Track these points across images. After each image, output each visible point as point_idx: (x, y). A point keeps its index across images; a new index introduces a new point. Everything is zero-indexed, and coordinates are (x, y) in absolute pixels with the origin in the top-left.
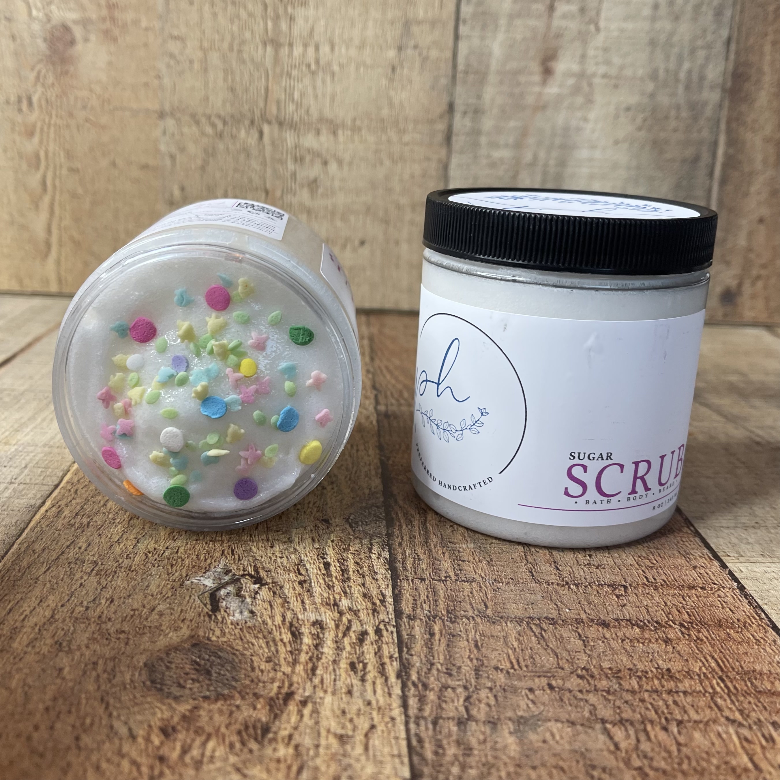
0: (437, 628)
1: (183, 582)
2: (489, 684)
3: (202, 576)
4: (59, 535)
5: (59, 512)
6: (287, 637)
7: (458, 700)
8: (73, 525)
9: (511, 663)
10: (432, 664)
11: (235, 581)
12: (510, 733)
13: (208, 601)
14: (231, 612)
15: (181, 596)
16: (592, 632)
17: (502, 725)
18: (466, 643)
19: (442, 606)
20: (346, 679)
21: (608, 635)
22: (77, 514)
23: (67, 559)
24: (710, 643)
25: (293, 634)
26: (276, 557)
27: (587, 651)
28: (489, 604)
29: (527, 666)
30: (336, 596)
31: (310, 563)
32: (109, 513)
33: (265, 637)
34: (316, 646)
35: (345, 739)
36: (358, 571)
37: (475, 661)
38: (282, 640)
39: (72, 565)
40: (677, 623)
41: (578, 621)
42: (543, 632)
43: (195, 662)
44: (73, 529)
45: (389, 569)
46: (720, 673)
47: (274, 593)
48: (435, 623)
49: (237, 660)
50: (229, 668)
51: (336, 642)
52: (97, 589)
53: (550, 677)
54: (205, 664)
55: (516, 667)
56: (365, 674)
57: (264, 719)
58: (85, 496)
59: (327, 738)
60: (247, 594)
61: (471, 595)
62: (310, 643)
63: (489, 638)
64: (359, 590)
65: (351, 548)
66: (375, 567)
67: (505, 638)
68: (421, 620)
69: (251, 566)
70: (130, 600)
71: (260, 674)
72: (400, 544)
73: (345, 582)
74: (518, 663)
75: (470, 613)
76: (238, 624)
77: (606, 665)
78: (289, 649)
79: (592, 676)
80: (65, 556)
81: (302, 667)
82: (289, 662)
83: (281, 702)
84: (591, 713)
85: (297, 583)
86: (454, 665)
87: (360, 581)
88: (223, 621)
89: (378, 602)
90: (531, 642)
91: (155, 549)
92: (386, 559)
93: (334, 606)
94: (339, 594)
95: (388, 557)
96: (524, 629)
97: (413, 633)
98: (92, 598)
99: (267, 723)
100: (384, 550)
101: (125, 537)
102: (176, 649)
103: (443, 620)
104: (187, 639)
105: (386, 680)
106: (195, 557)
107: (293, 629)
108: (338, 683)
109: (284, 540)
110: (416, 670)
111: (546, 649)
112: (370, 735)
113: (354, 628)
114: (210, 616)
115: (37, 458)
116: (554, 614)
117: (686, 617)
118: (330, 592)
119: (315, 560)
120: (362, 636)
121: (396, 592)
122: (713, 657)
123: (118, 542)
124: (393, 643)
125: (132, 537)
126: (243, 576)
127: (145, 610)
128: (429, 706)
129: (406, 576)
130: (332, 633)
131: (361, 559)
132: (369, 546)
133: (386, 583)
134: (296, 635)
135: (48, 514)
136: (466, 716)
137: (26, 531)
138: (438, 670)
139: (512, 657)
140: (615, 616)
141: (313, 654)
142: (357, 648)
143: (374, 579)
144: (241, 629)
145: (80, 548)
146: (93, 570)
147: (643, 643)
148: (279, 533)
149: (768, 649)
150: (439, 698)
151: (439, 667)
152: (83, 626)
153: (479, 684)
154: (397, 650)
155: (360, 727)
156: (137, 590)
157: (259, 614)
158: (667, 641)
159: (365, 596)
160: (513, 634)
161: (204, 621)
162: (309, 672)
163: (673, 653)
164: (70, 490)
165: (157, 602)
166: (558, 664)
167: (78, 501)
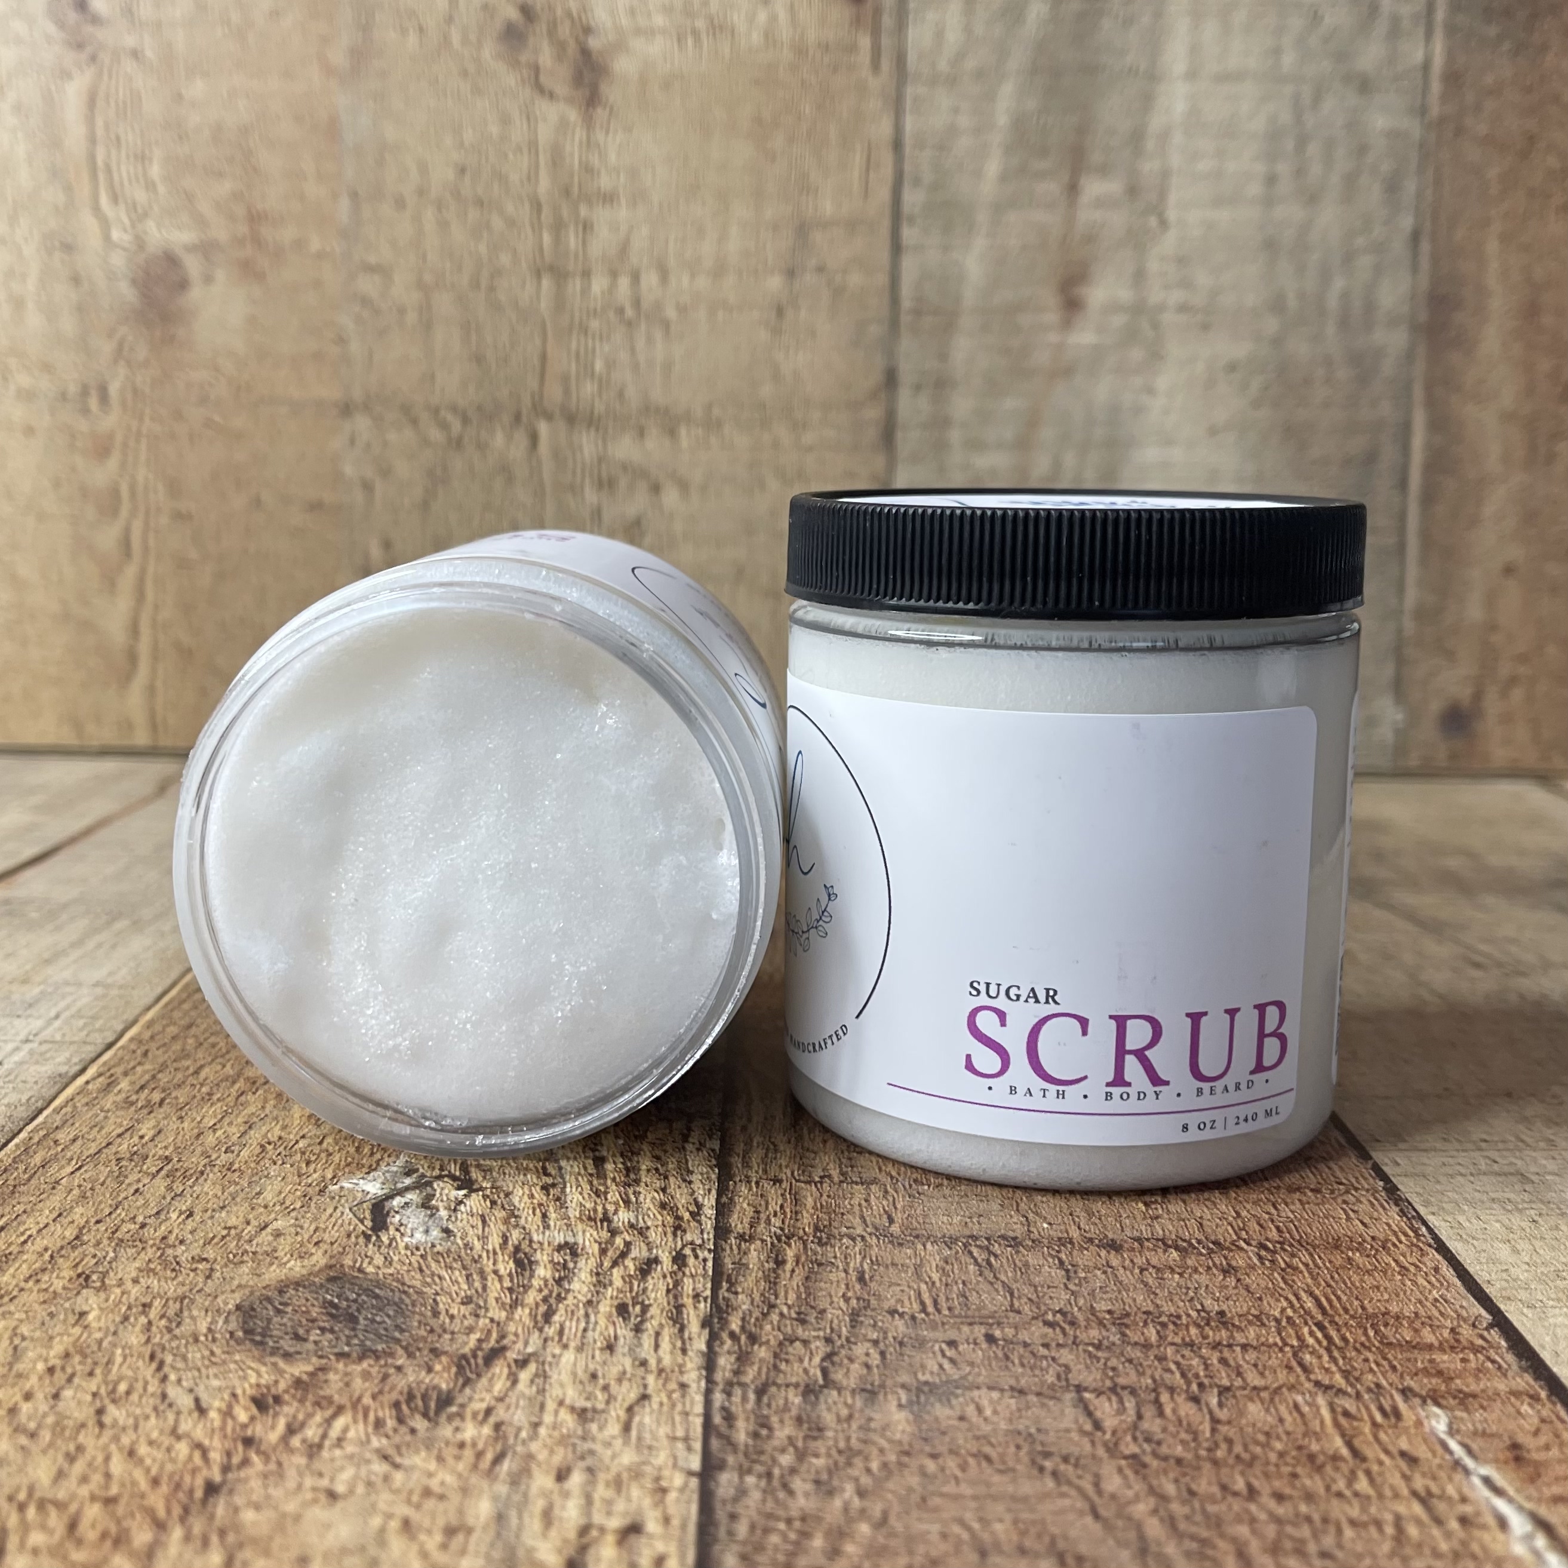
0: (790, 1254)
1: (326, 1187)
2: (875, 1336)
3: (363, 1178)
4: (106, 1117)
5: (109, 1085)
6: (506, 1266)
7: (810, 1360)
8: (132, 1104)
9: (923, 1303)
10: (772, 1306)
11: (423, 1184)
12: (900, 1406)
13: (368, 1214)
14: (409, 1232)
15: (318, 1208)
16: (1085, 1258)
17: (885, 1394)
18: (843, 1275)
19: (807, 1219)
20: (607, 1328)
21: (1115, 1262)
22: (142, 1087)
23: (116, 1153)
24: (1310, 1273)
25: (519, 1263)
27: (1071, 1286)
28: (898, 1217)
29: (950, 1309)
30: (608, 1207)
31: (569, 1158)
32: (202, 1085)
33: (464, 1267)
34: (559, 1282)
35: (589, 1415)
36: (657, 1170)
37: (854, 1302)
38: (496, 1272)
39: (124, 1163)
40: (1254, 1243)
41: (1065, 1241)
42: (992, 1259)
43: (331, 1304)
44: (133, 1108)
45: (715, 1166)
46: (1320, 1317)
47: (493, 1203)
48: (789, 1246)
49: (407, 1301)
50: (391, 1313)
51: (598, 1274)
52: (164, 1198)
53: (991, 1325)
54: (349, 1307)
55: (930, 1309)
56: (642, 1322)
57: (444, 1386)
58: (161, 1060)
59: (556, 1412)
60: (441, 1204)
61: (864, 1203)
62: (549, 1275)
63: (887, 1267)
64: (654, 1198)
65: (649, 1134)
66: (690, 1163)
67: (918, 1268)
68: (763, 1241)
69: (455, 1163)
70: (224, 1214)
71: (447, 1320)
72: (744, 1129)
73: (629, 1185)
74: (936, 1303)
75: (859, 1230)
76: (418, 1249)
77: (1102, 1306)
78: (507, 1284)
79: (1072, 1323)
80: (113, 1148)
81: (527, 1311)
82: (503, 1304)
83: (480, 1361)
84: (1059, 1377)
85: (538, 1188)
86: (812, 1307)
87: (658, 1184)
88: (390, 1245)
89: (687, 1216)
90: (967, 1272)
91: (280, 1138)
92: (713, 1150)
93: (602, 1221)
94: (616, 1204)
95: (717, 1148)
96: (957, 1253)
97: (744, 1261)
98: (155, 1211)
99: (449, 1392)
100: (710, 1138)
101: (227, 1120)
102: (298, 1284)
103: (805, 1243)
104: (320, 1270)
105: (682, 1330)
106: (352, 1150)
107: (521, 1255)
108: (590, 1334)
110: (741, 1314)
111: (992, 1284)
112: (636, 1409)
113: (634, 1253)
114: (368, 1238)
115: (79, 1004)
116: (1019, 1231)
117: (1274, 1234)
118: (598, 1201)
120: (647, 1267)
121: (724, 1199)
122: (1311, 1294)
123: (213, 1128)
124: (704, 1276)
125: (240, 1120)
126: (439, 1178)
127: (249, 1228)
128: (756, 1368)
129: (747, 1177)
130: (592, 1263)
131: (665, 1151)
132: (685, 1131)
133: (707, 1187)
134: (524, 1263)
135: (90, 1087)
136: (821, 1382)
137: (45, 1113)
138: (782, 1314)
139: (926, 1297)
140: (1136, 1234)
141: (551, 1292)
142: (636, 1283)
143: (684, 1180)
144: (422, 1256)
145: (142, 1137)
146: (162, 1169)
147: (1181, 1275)
149: (1421, 1281)
150: (776, 1356)
151: (785, 1310)
152: (131, 1251)
153: (856, 1336)
154: (709, 1285)
155: (620, 1398)
156: (238, 1200)
157: (459, 1235)
158: (1228, 1270)
159: (663, 1206)
160: (935, 1261)
161: (356, 1244)
162: (539, 1318)
163: (1236, 1287)
164: (134, 1052)
165: (273, 1216)
166: (1012, 1305)
167: (148, 1067)
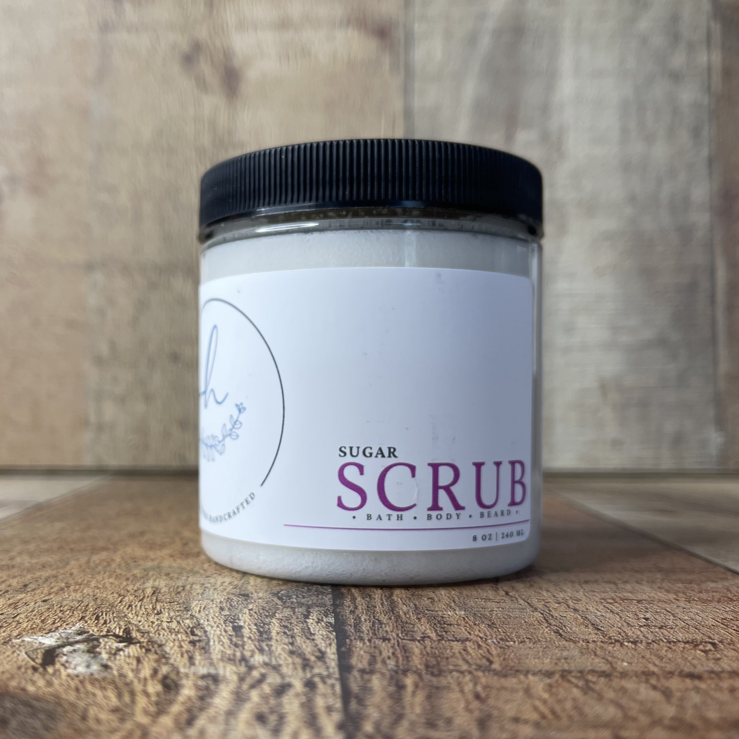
0: (408, 681)
3: (42, 636)
10: (401, 715)
11: (90, 640)
13: (40, 656)
14: (72, 666)
16: (673, 684)
18: (460, 694)
19: (417, 661)
20: (246, 731)
25: (166, 686)
26: (162, 621)
30: (246, 653)
31: (212, 627)
33: (117, 688)
34: (202, 697)
36: (285, 633)
37: (476, 712)
38: (144, 692)
41: (647, 674)
42: (590, 684)
45: (333, 631)
47: (148, 650)
48: (406, 676)
51: (237, 693)
55: (551, 717)
56: (280, 725)
60: (104, 651)
61: (463, 652)
62: (193, 694)
63: (498, 690)
64: (284, 648)
65: (277, 615)
66: (312, 630)
67: (526, 689)
68: (382, 673)
69: (120, 628)
71: (94, 723)
72: (352, 612)
73: (263, 641)
75: (464, 667)
76: (78, 676)
78: (154, 699)
81: (171, 717)
82: (149, 712)
85: (187, 643)
86: (440, 716)
87: (287, 640)
88: (54, 674)
89: (313, 658)
93: (240, 661)
94: (252, 651)
95: (333, 621)
96: (557, 681)
97: (368, 686)
100: (327, 617)
103: (419, 674)
105: (318, 731)
106: (38, 621)
107: (168, 681)
108: (230, 733)
109: (178, 609)
110: (373, 721)
113: (269, 681)
116: (604, 667)
118: (237, 649)
119: (220, 624)
121: (343, 649)
124: (334, 694)
126: (105, 636)
129: (360, 637)
130: (232, 686)
131: (291, 623)
133: (328, 642)
134: (170, 686)
138: (411, 721)
139: (542, 708)
141: (194, 704)
142: (272, 699)
143: (308, 639)
144: (80, 681)
148: (172, 604)
154: (339, 701)
157: (115, 668)
159: (292, 653)
160: (540, 686)
161: (24, 673)
162: (182, 722)
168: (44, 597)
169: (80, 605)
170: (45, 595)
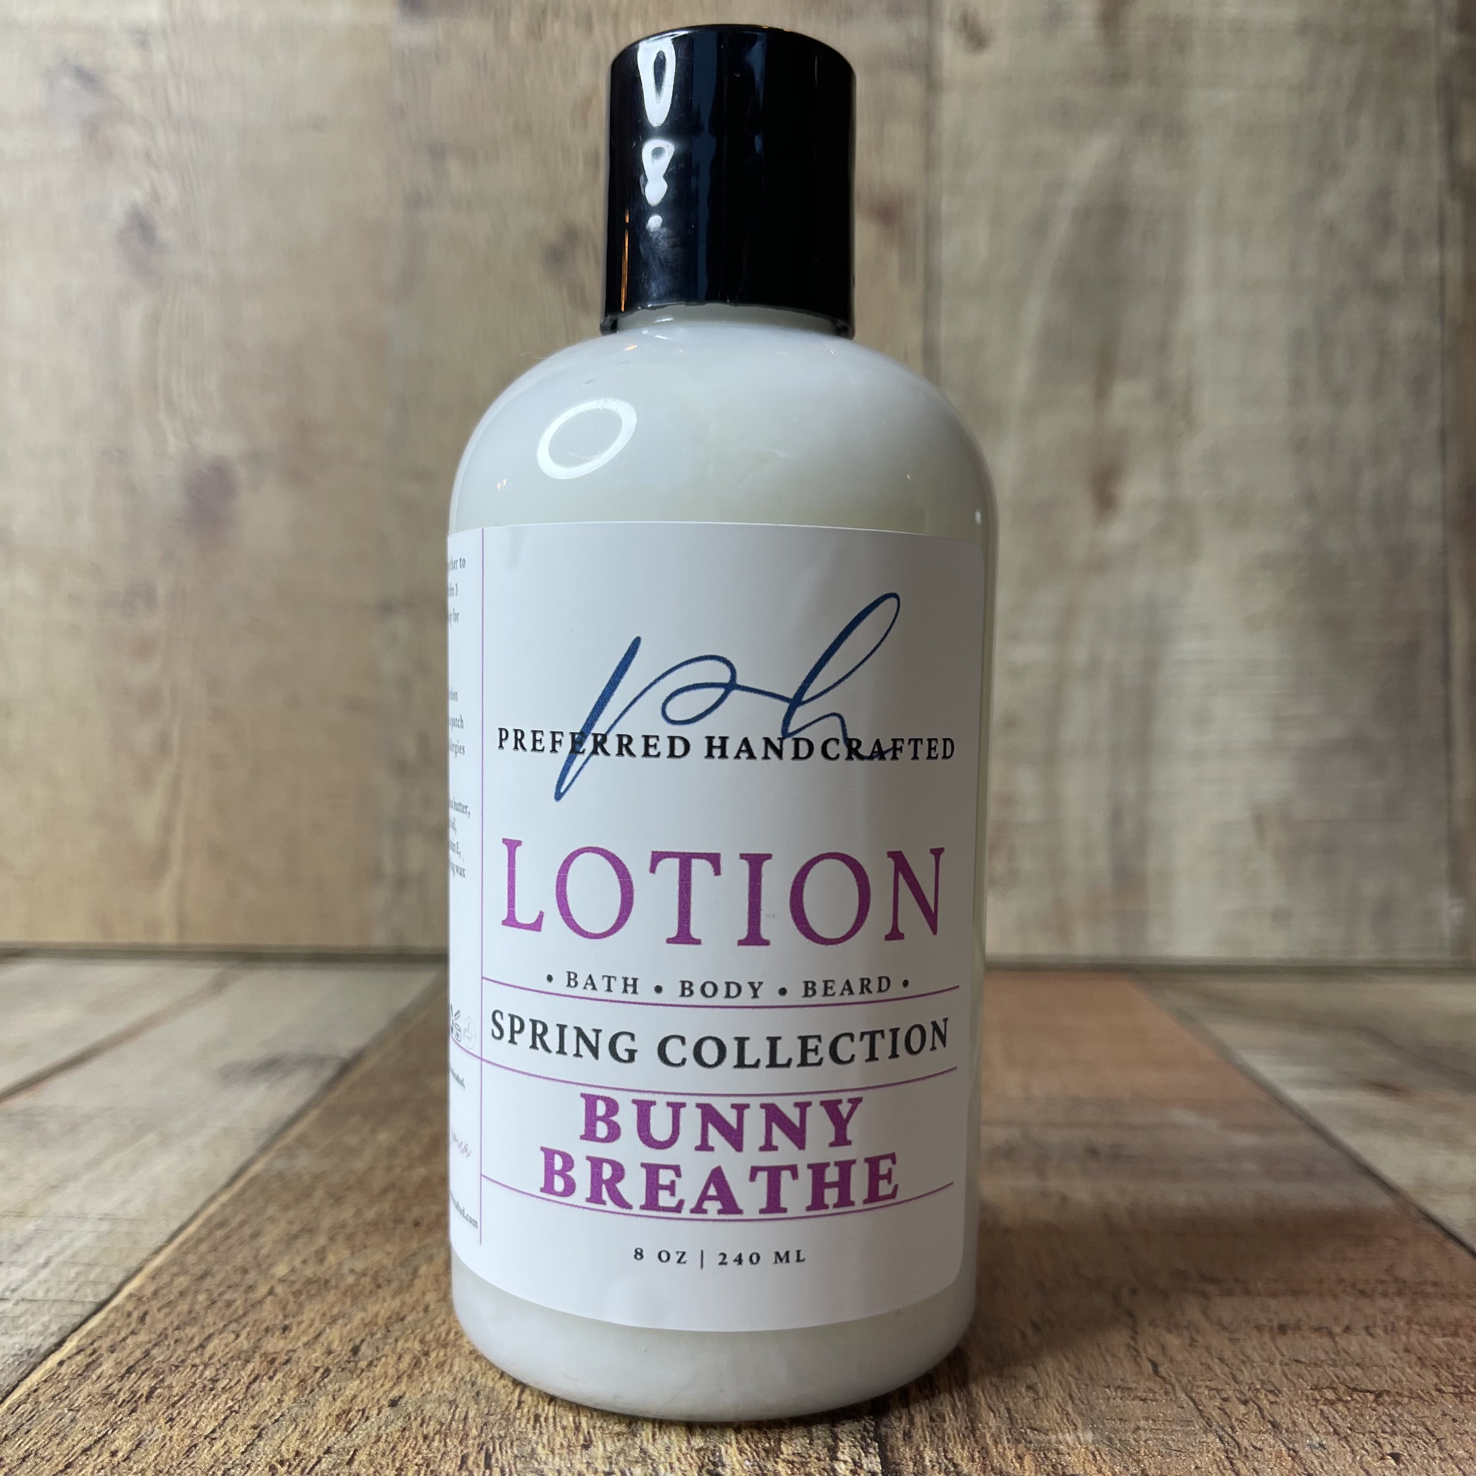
4: (73, 1421)
5: (88, 1366)
8: (112, 1397)
22: (129, 1371)
32: (206, 1366)
44: (111, 1405)
58: (160, 1327)
65: (783, 1447)
91: (298, 1453)
95: (878, 1469)
100: (866, 1453)
101: (231, 1423)
115: (78, 1245)
123: (211, 1438)
125: (249, 1423)
132: (830, 1441)
135: (63, 1370)
168: (392, 1388)
169: (453, 1419)
170: (390, 1384)
